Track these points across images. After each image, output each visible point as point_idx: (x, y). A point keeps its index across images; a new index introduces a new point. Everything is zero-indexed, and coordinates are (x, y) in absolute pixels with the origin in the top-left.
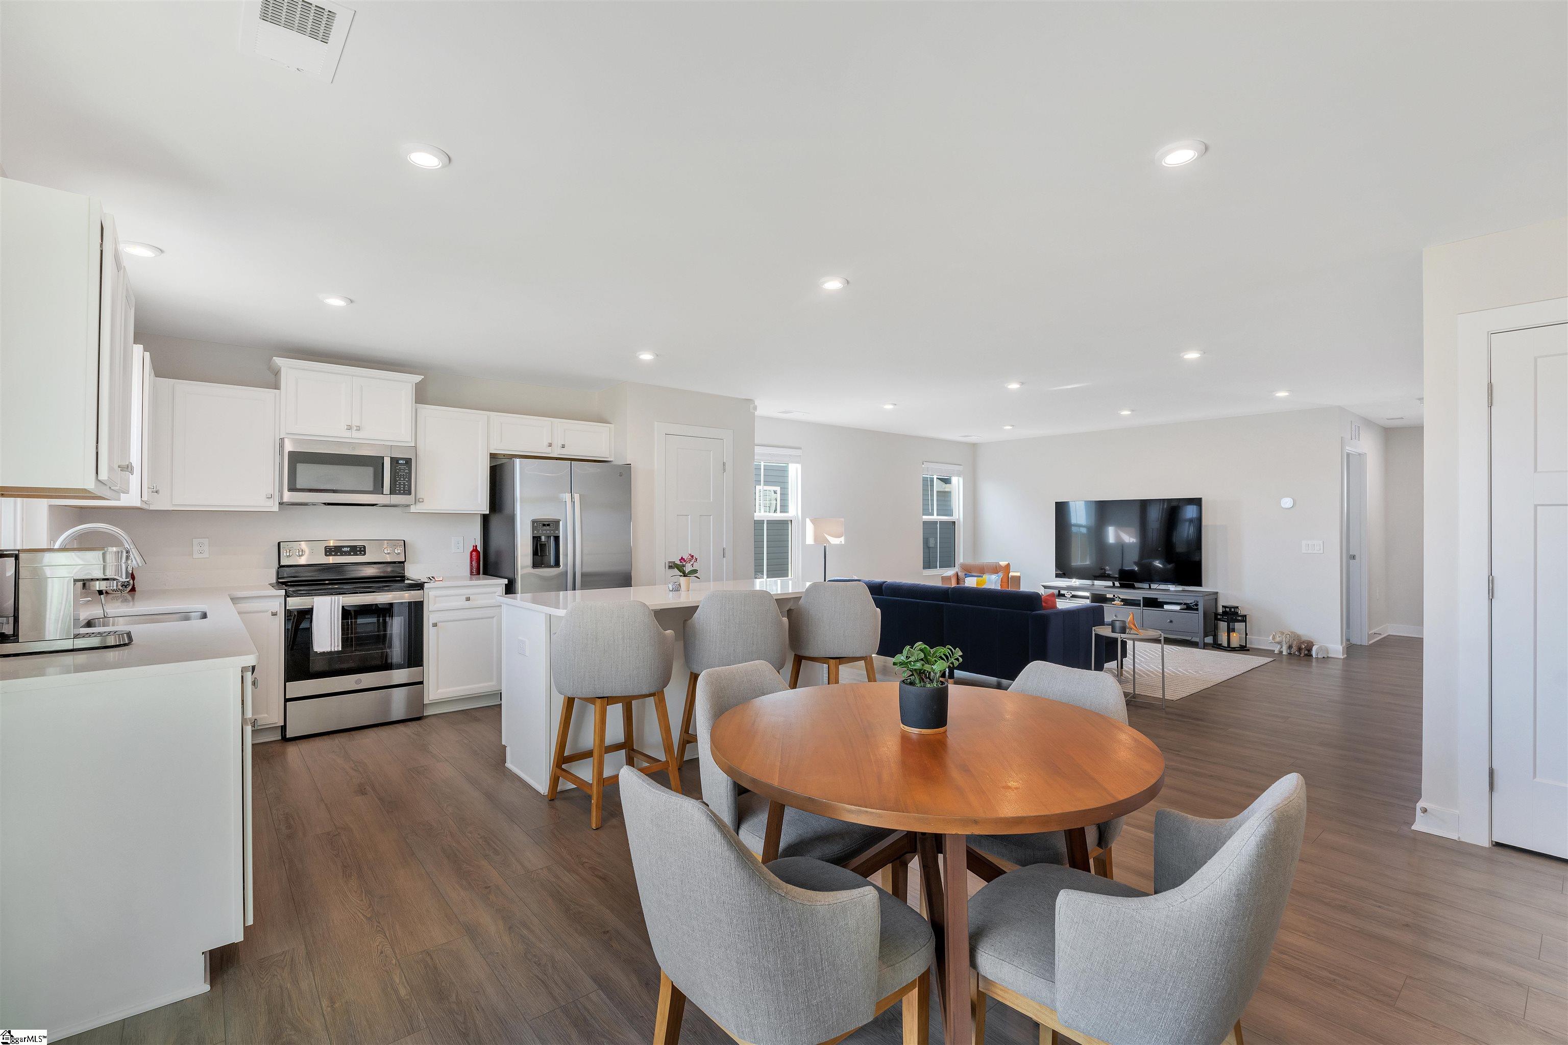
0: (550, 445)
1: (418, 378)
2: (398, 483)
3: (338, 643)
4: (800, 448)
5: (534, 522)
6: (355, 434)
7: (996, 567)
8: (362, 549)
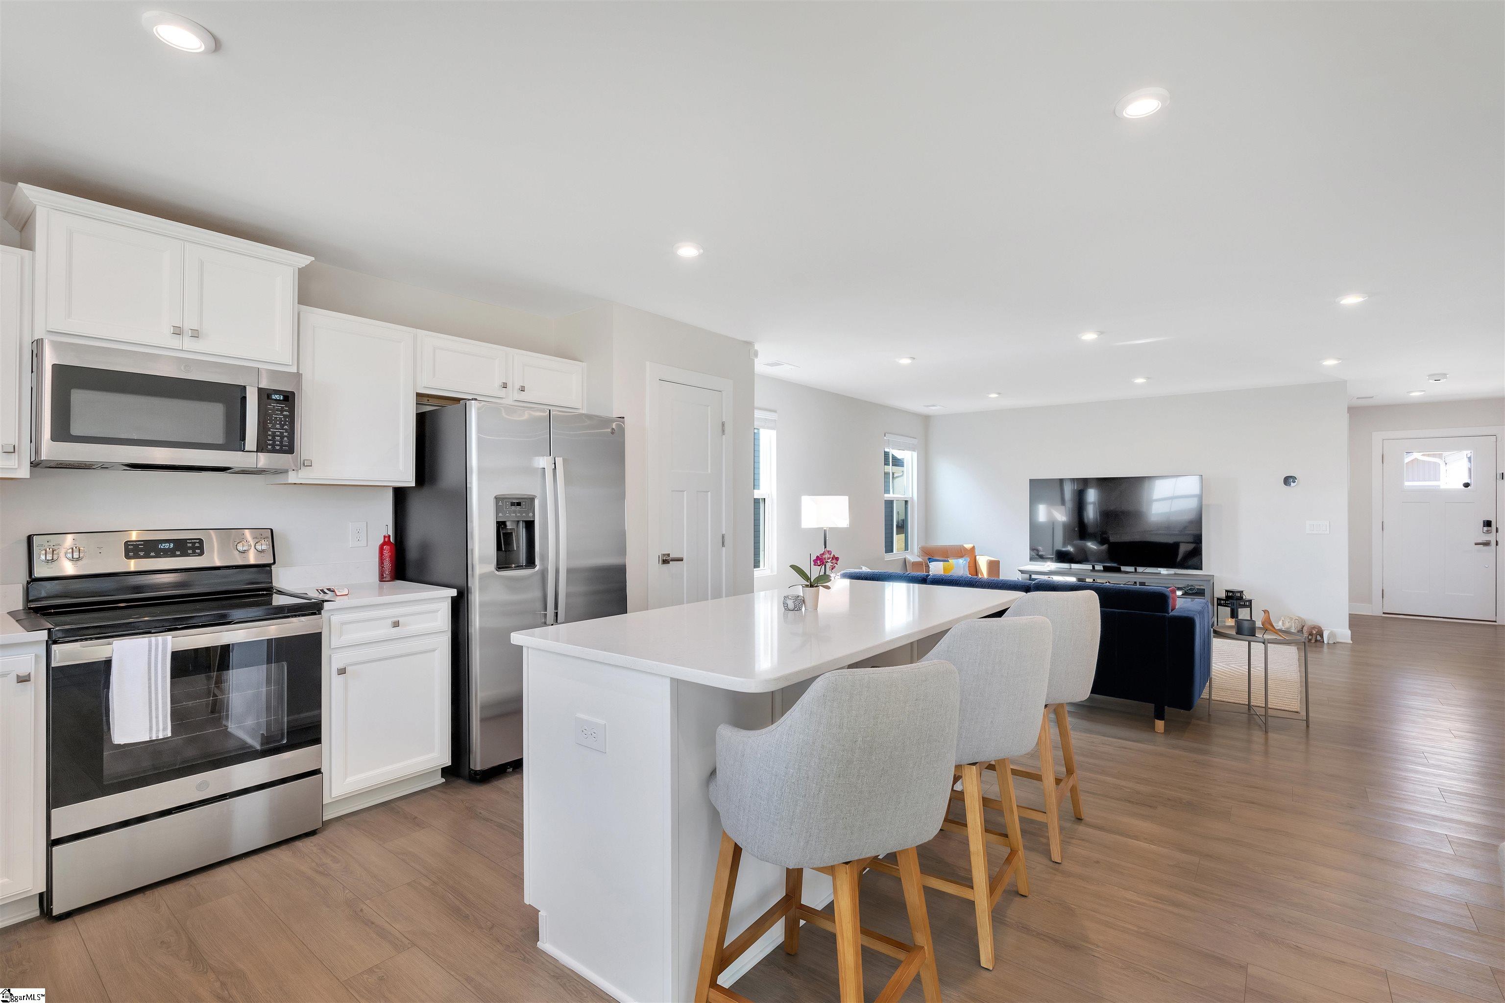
0: (505, 386)
1: (304, 260)
2: (270, 433)
3: (165, 723)
4: (775, 411)
5: (497, 499)
6: (188, 344)
7: (961, 550)
8: (197, 545)
